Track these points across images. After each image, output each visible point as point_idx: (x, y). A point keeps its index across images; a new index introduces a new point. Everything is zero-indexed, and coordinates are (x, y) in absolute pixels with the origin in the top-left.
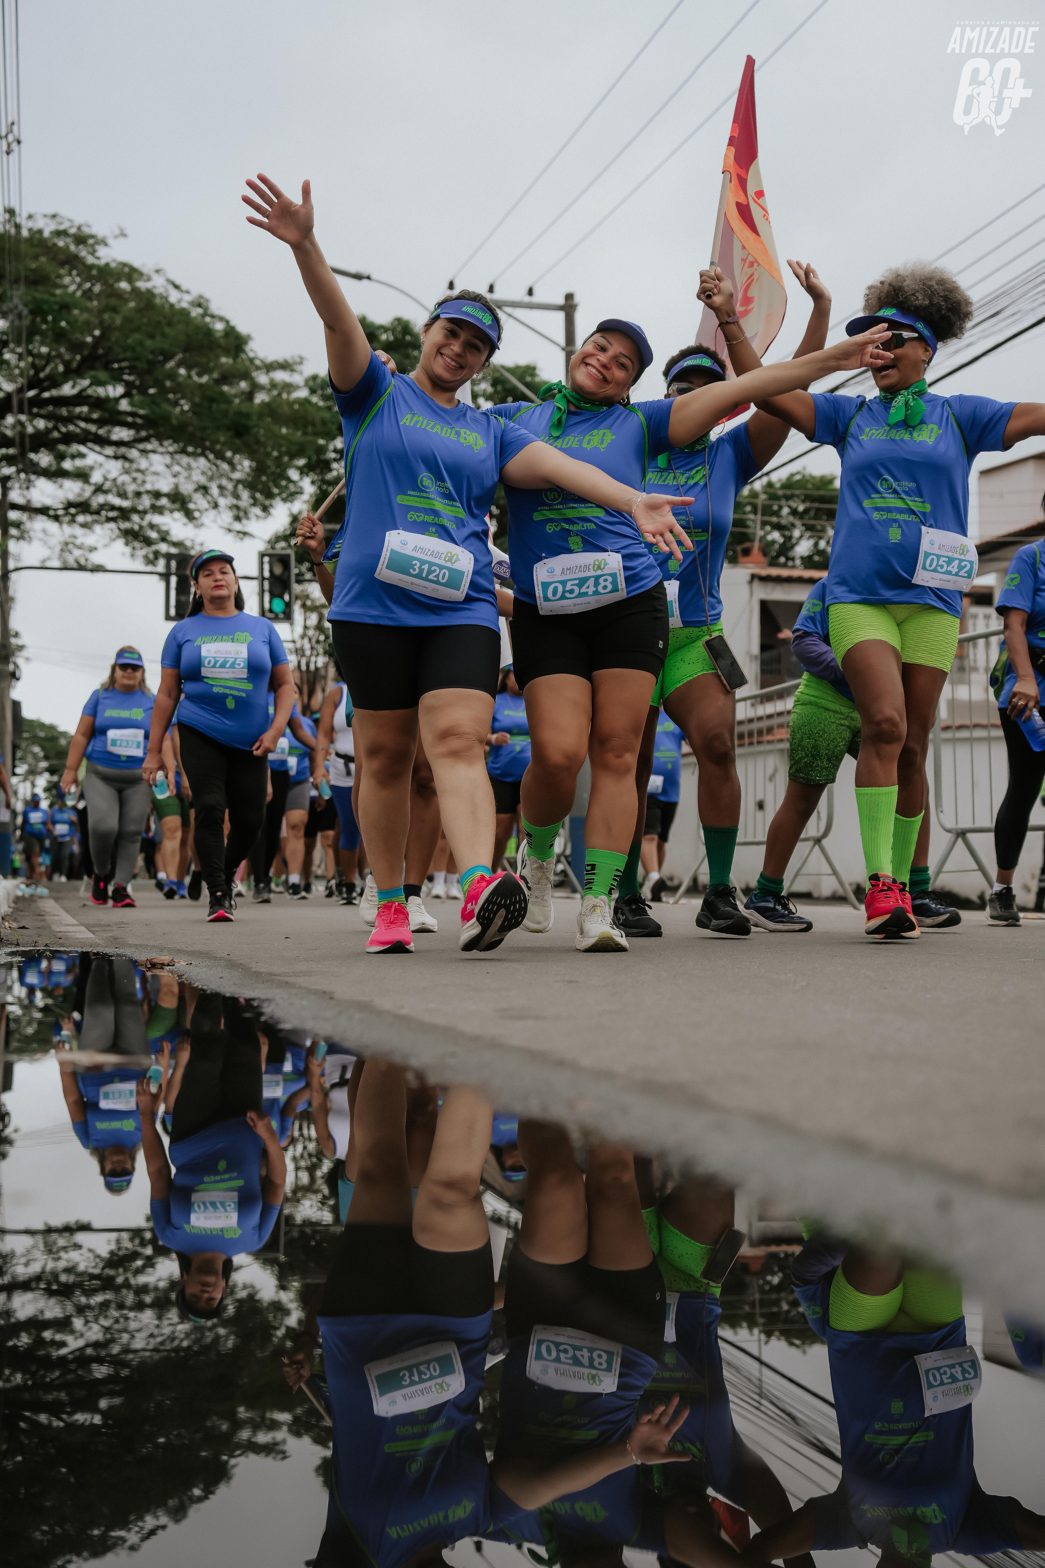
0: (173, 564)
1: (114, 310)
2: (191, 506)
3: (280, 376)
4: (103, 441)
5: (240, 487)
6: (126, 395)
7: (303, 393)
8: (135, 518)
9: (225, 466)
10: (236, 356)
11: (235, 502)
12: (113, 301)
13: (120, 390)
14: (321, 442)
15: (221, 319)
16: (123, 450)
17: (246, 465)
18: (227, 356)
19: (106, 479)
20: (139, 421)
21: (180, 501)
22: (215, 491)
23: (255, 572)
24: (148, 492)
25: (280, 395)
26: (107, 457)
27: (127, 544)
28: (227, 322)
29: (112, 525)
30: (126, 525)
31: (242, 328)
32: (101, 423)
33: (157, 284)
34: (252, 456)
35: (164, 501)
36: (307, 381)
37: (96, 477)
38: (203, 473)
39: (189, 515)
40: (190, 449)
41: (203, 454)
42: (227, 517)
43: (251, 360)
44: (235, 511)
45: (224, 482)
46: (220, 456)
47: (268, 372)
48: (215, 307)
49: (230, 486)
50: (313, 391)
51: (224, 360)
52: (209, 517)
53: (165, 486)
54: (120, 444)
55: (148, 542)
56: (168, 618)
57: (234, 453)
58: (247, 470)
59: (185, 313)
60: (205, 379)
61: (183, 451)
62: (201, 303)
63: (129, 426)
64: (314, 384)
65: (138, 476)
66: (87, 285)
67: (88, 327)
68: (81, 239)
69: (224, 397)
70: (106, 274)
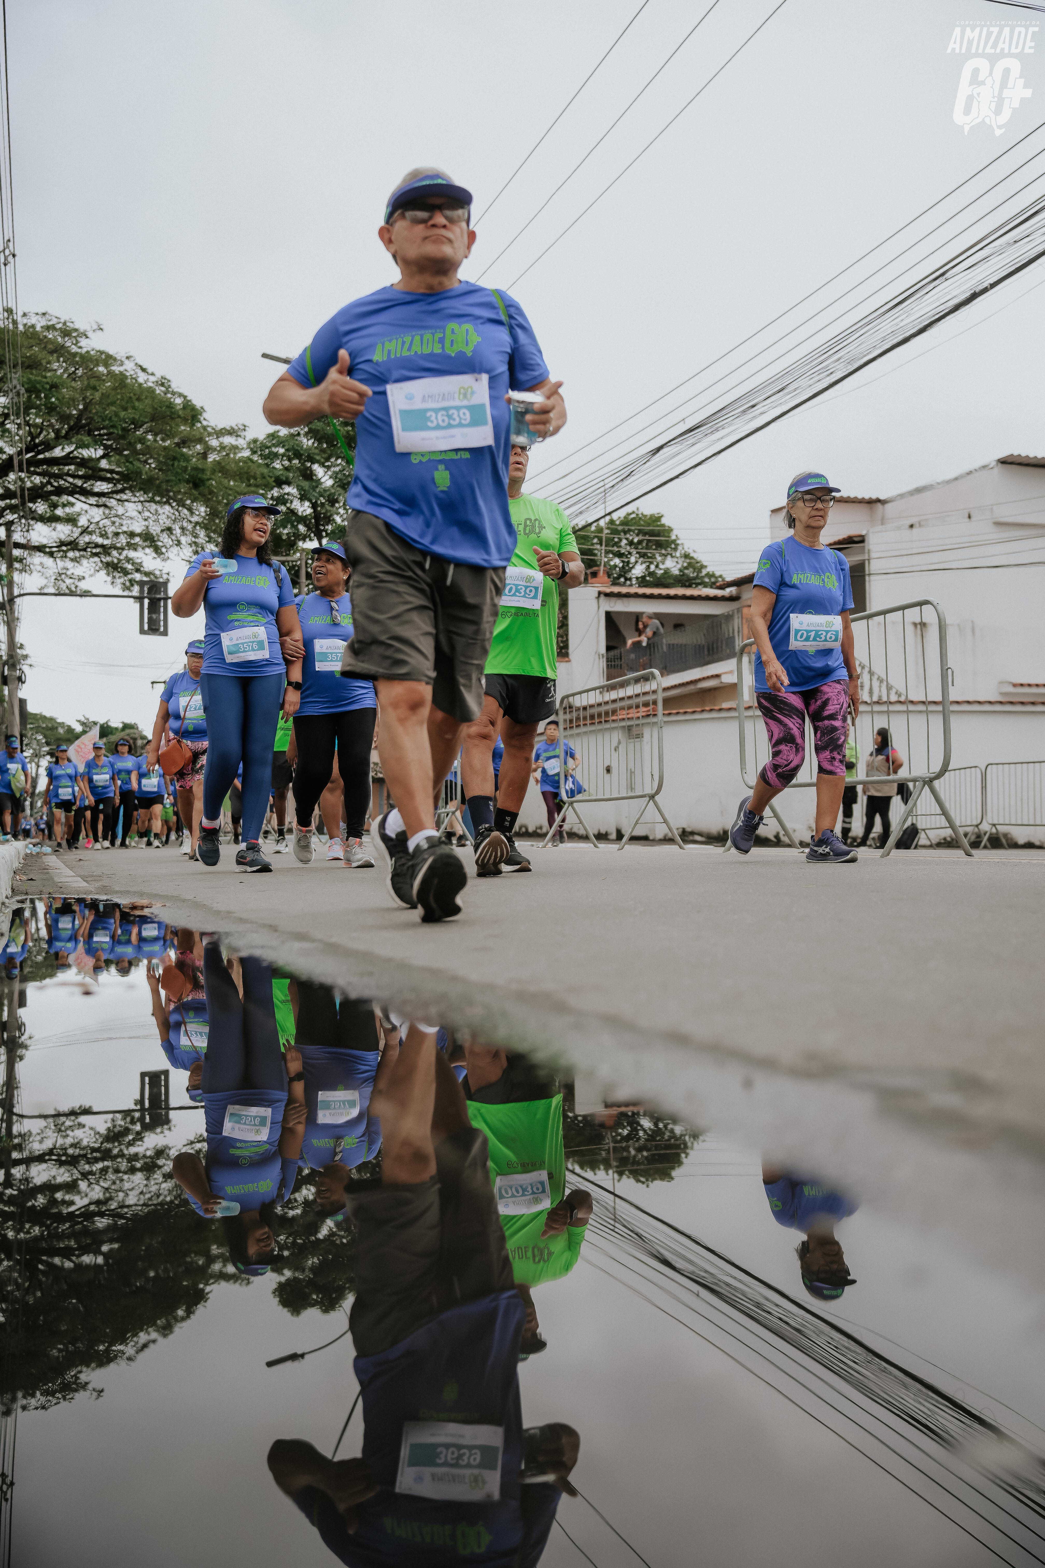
0: (146, 589)
1: (94, 388)
2: (160, 544)
3: (228, 440)
4: (87, 493)
5: (198, 528)
6: (105, 456)
7: (246, 453)
8: (115, 553)
9: (186, 511)
10: (192, 425)
11: (193, 539)
12: (93, 382)
13: (100, 452)
15: (180, 395)
16: (103, 500)
17: (202, 510)
18: (185, 425)
19: (90, 523)
20: (116, 476)
21: (149, 539)
22: (178, 531)
24: (125, 532)
25: (228, 455)
26: (91, 505)
27: (108, 574)
28: (185, 397)
29: (96, 559)
30: (109, 559)
31: (197, 402)
32: (85, 478)
33: (129, 367)
34: (206, 503)
35: (137, 540)
36: (249, 444)
37: (83, 522)
38: (168, 517)
39: (157, 550)
40: (158, 498)
41: (167, 502)
43: (205, 428)
44: (194, 548)
45: (185, 524)
46: (181, 503)
47: (218, 438)
48: (175, 386)
49: (190, 527)
50: (254, 452)
51: (183, 428)
53: (138, 528)
54: (101, 495)
55: (126, 573)
56: (142, 632)
57: (192, 502)
58: (203, 514)
59: (151, 391)
60: (167, 443)
61: (152, 500)
62: (163, 382)
63: (108, 480)
64: (255, 446)
65: (116, 520)
66: (71, 369)
67: (73, 402)
68: (66, 332)
69: (184, 457)
70: (87, 360)
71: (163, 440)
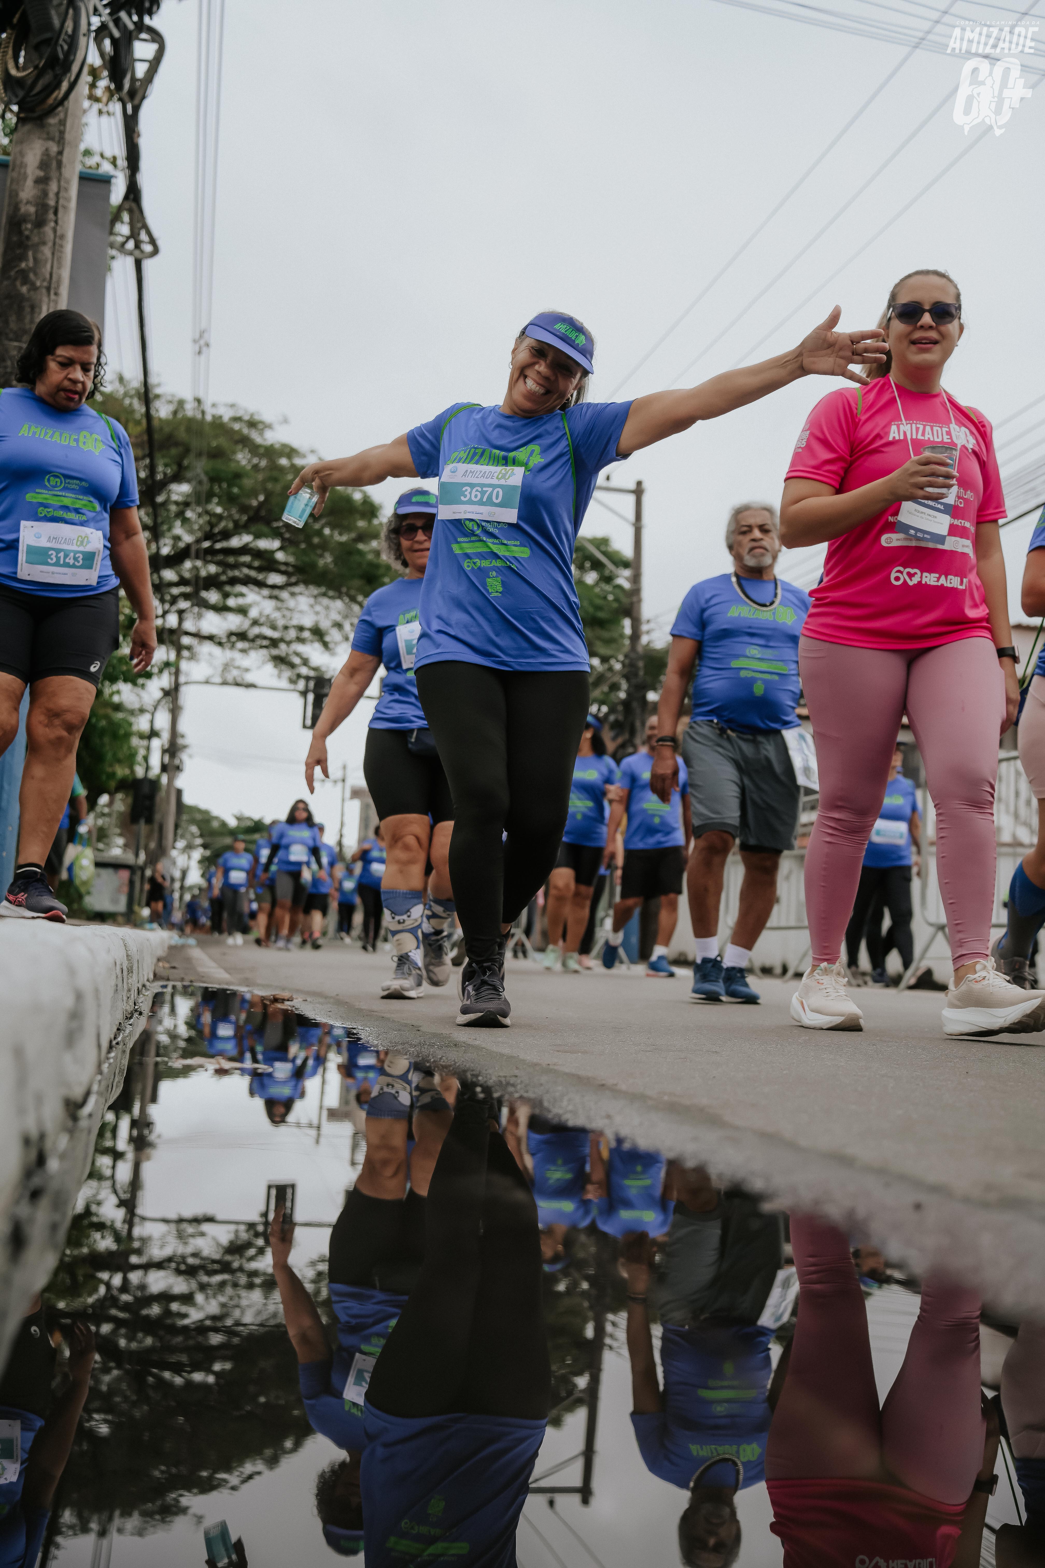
0: (312, 684)
1: (275, 480)
2: (329, 639)
4: (260, 584)
6: (281, 548)
8: (283, 646)
10: (370, 522)
12: (275, 473)
13: (276, 544)
16: (276, 592)
18: (363, 520)
19: (261, 614)
20: (290, 569)
21: (318, 633)
24: (294, 627)
26: (264, 597)
27: (276, 666)
29: (264, 652)
30: (275, 652)
32: (260, 569)
35: (306, 634)
37: (253, 613)
38: (339, 613)
39: (326, 645)
40: (331, 593)
41: (340, 597)
46: (353, 599)
51: (360, 523)
53: (308, 621)
54: (274, 587)
55: (292, 666)
56: (304, 727)
60: (344, 538)
61: (324, 595)
63: (283, 573)
65: (287, 613)
66: (255, 461)
67: (254, 493)
68: (253, 424)
69: (360, 553)
70: (271, 452)
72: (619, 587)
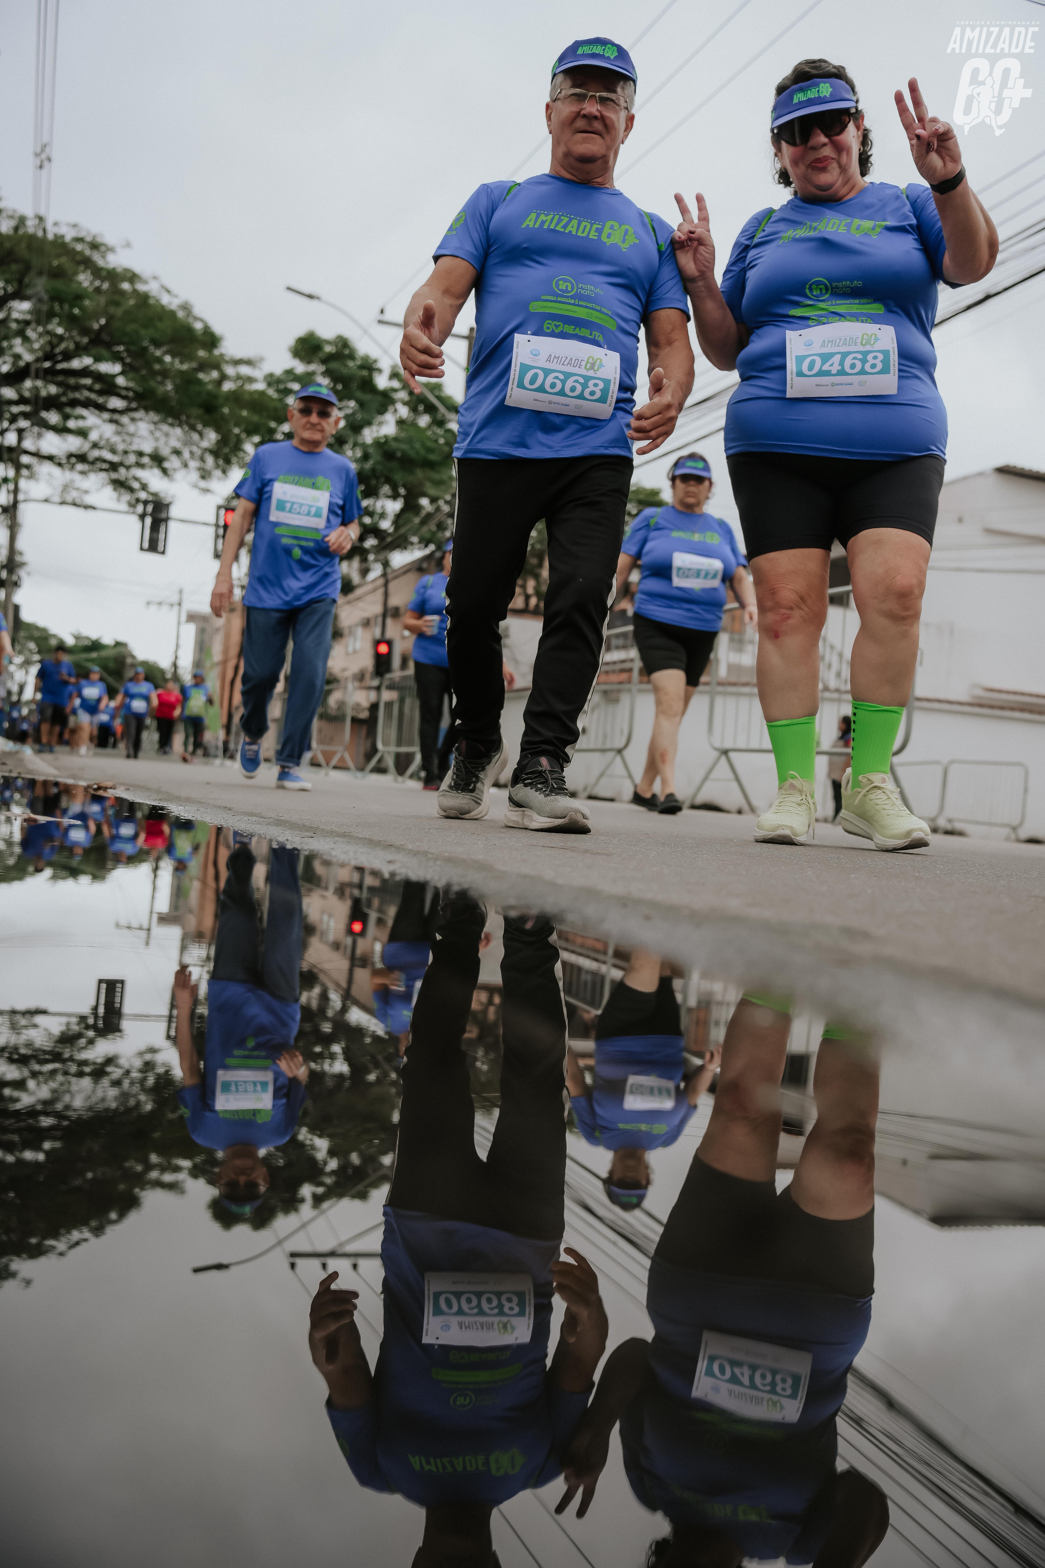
0: (150, 508)
1: (117, 304)
2: (166, 465)
3: (244, 370)
4: (101, 408)
5: (207, 453)
6: (122, 373)
7: (260, 386)
8: (122, 471)
9: (196, 436)
10: (210, 351)
11: (202, 464)
12: (117, 297)
13: (117, 368)
14: (273, 424)
15: (202, 320)
16: (116, 416)
17: (212, 437)
18: (204, 350)
19: (101, 437)
20: (131, 394)
21: (158, 460)
22: (186, 454)
23: (213, 520)
24: (134, 452)
25: (243, 385)
26: (104, 421)
27: (115, 490)
28: (206, 323)
29: (103, 475)
30: (114, 476)
31: (217, 329)
32: (100, 393)
33: (153, 288)
34: (218, 430)
35: (146, 460)
36: (265, 377)
37: (94, 436)
38: (179, 440)
39: (165, 471)
40: (170, 420)
41: (180, 425)
42: (194, 476)
43: (222, 355)
44: (201, 472)
45: (195, 449)
46: (193, 428)
47: (235, 366)
48: (198, 311)
49: (199, 452)
50: (269, 385)
51: (201, 353)
52: (180, 475)
53: (147, 448)
54: (114, 411)
55: (131, 490)
56: (142, 549)
57: (204, 427)
58: (213, 441)
59: (172, 314)
60: (185, 367)
61: (164, 421)
62: (186, 307)
63: (124, 398)
64: (271, 380)
65: (128, 438)
66: (97, 283)
67: (96, 317)
68: (95, 246)
69: (200, 382)
70: (113, 276)
71: (182, 362)
72: (449, 431)
